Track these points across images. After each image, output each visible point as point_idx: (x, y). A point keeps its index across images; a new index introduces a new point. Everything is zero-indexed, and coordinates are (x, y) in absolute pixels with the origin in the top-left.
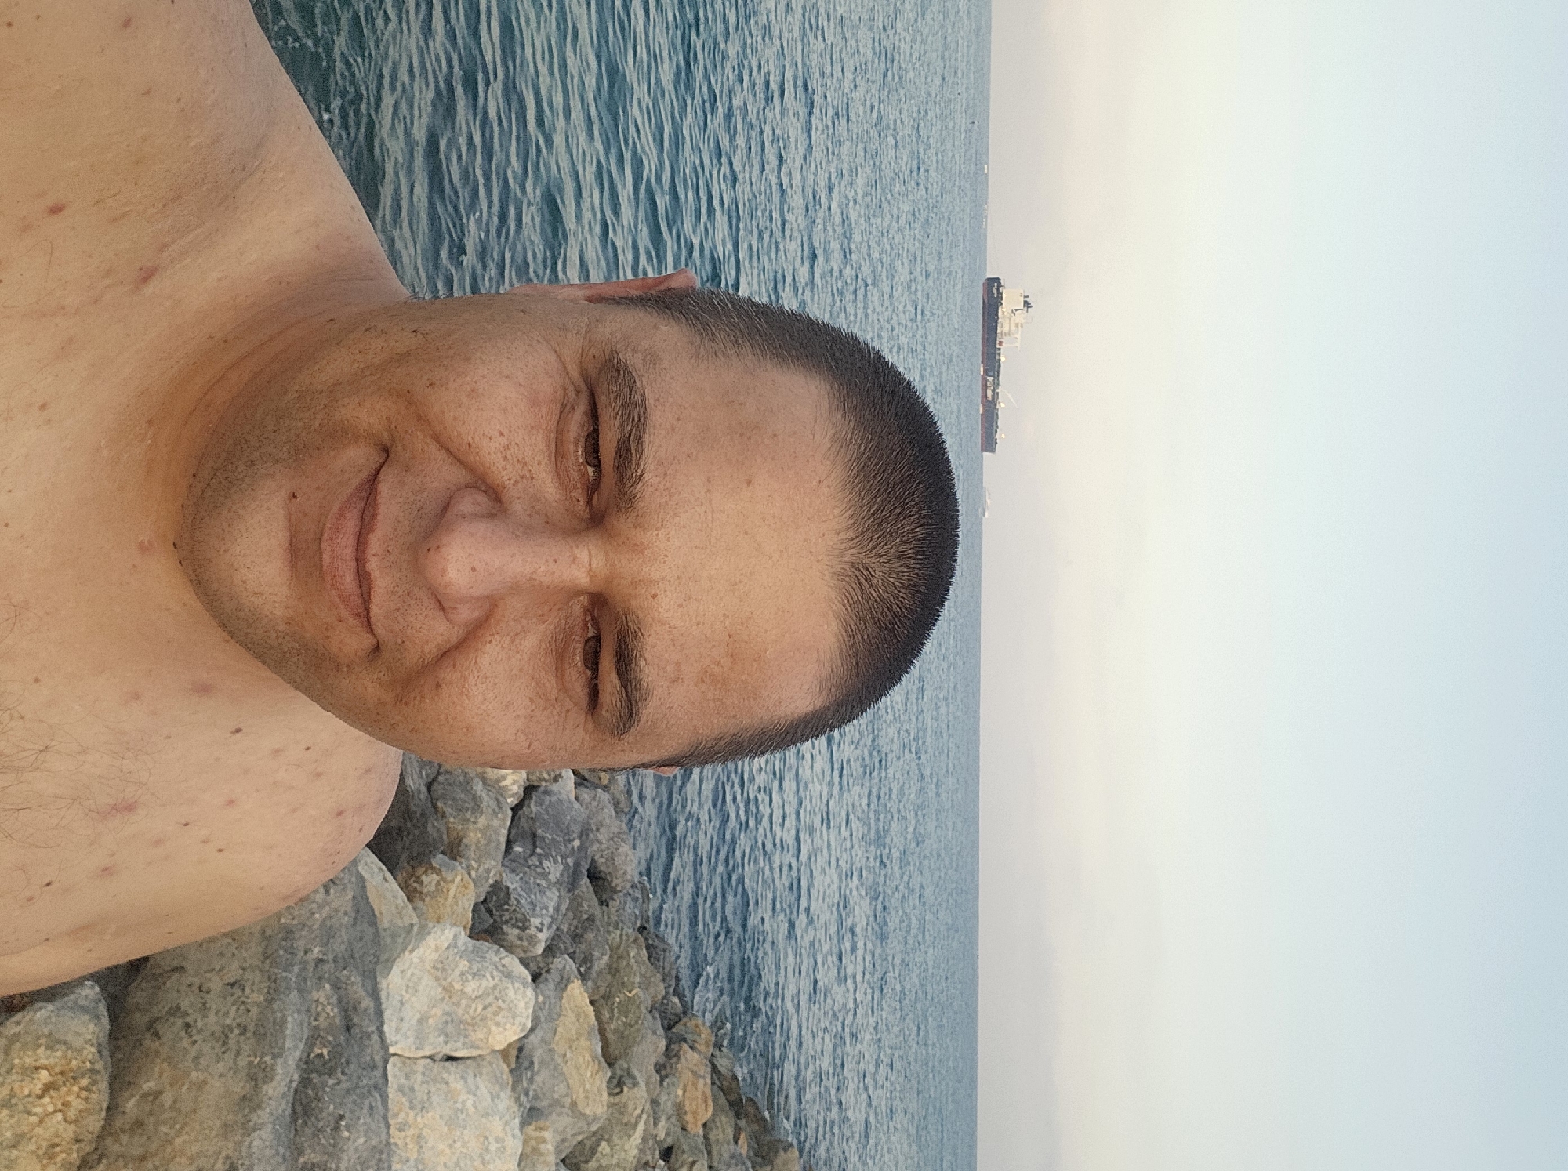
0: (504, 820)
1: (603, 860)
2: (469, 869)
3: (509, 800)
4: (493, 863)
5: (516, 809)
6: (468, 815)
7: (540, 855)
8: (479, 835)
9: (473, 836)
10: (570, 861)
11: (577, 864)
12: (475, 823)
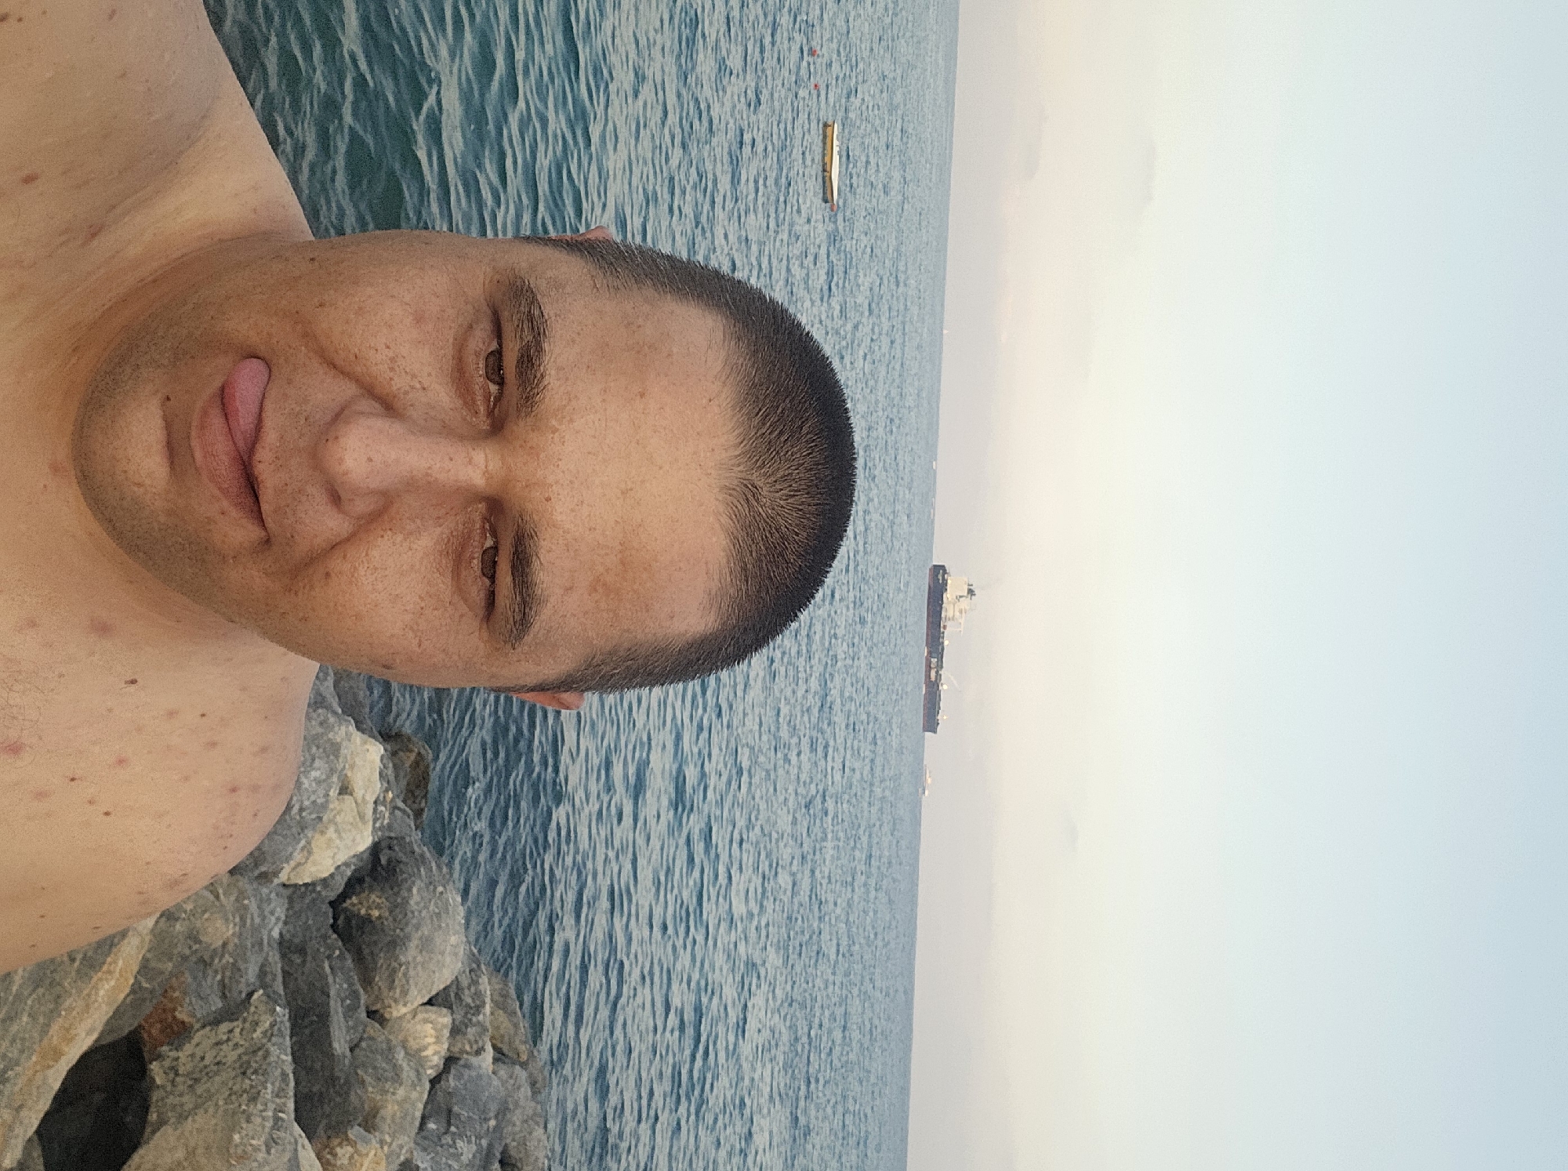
0: (422, 1093)
1: (515, 1144)
2: (382, 1143)
3: (429, 1072)
4: (406, 1138)
5: (434, 1082)
6: (388, 1085)
7: (454, 1134)
8: (396, 1107)
9: (390, 1109)
10: (484, 1142)
11: (490, 1146)
12: (394, 1094)
